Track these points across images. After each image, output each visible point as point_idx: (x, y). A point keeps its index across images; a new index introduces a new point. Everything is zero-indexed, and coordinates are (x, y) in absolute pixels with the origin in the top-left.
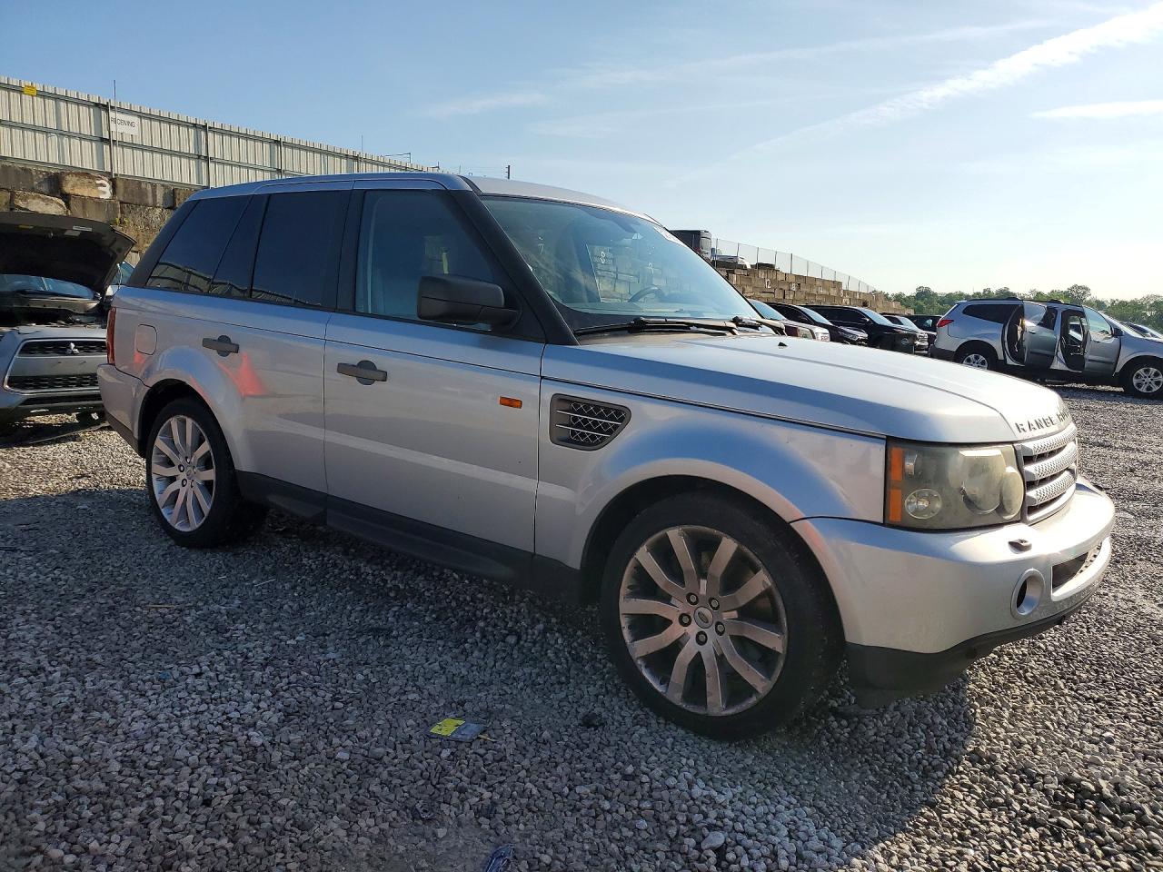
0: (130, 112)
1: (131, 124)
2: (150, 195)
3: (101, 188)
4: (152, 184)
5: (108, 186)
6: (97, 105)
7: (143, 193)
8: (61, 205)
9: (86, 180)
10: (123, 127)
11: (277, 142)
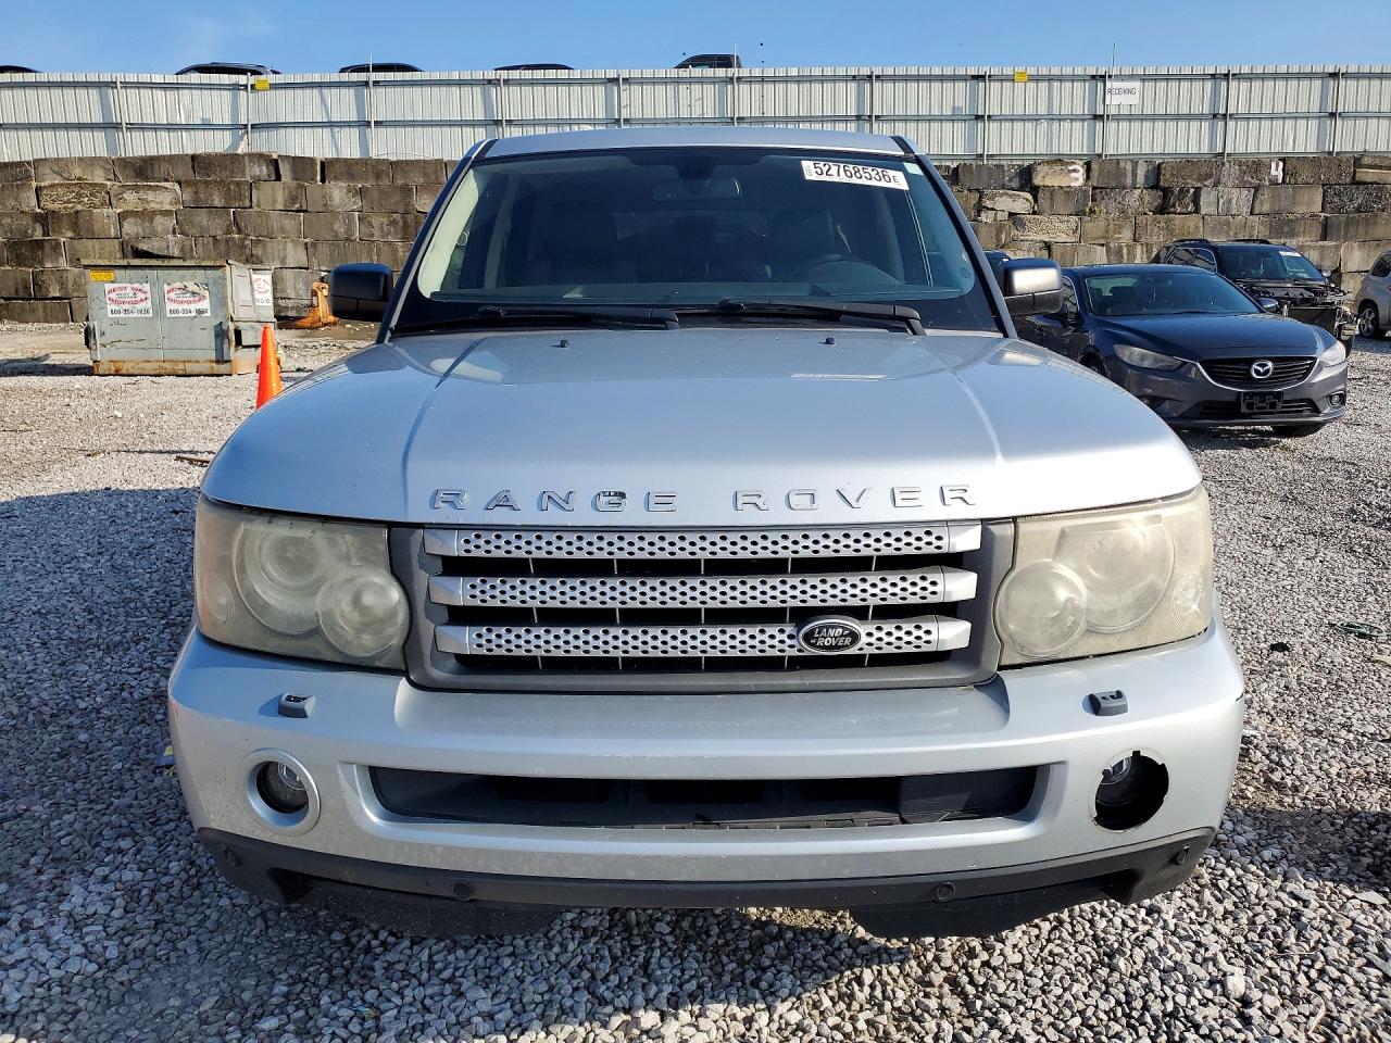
0: (1132, 77)
1: (1129, 91)
2: (1129, 175)
3: (1073, 175)
4: (1132, 161)
5: (1082, 171)
6: (1093, 77)
7: (1120, 173)
8: (1028, 200)
9: (1058, 168)
10: (1121, 98)
11: (1334, 75)
